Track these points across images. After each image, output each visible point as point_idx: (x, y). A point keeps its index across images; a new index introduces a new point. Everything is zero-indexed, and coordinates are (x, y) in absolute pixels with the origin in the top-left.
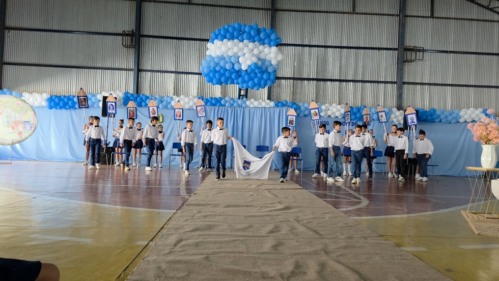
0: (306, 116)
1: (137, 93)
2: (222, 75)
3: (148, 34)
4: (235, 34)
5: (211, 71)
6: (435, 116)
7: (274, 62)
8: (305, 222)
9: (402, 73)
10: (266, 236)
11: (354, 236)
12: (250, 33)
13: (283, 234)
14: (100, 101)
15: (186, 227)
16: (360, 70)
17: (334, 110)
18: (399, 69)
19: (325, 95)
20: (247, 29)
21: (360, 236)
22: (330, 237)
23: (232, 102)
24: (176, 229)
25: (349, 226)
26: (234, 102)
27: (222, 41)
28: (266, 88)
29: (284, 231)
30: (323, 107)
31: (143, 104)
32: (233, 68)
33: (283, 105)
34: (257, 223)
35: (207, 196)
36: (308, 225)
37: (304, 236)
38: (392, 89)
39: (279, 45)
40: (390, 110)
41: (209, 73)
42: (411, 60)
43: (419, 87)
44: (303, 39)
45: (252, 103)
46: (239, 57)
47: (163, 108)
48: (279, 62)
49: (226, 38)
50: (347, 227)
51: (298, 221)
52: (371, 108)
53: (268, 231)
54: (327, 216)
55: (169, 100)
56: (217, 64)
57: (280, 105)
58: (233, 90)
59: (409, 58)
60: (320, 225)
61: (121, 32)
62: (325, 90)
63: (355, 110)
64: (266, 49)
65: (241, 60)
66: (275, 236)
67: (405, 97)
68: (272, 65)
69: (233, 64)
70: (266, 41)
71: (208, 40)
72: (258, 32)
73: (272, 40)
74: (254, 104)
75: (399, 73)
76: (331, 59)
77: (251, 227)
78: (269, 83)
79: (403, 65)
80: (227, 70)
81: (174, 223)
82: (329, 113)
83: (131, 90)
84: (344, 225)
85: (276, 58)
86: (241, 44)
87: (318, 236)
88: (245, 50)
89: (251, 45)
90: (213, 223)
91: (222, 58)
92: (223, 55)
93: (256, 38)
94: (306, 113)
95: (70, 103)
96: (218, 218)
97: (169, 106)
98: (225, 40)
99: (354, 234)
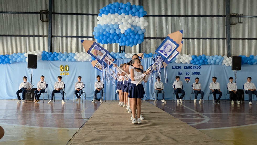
1: (51, 51)
3: (57, 12)
4: (116, 10)
5: (100, 35)
6: (253, 61)
7: (142, 28)
8: (166, 133)
9: (230, 32)
10: (140, 143)
11: (199, 141)
12: (125, 9)
13: (152, 141)
14: (26, 58)
15: (86, 139)
16: (201, 31)
17: (184, 58)
18: (227, 30)
20: (123, 6)
21: (203, 141)
22: (183, 142)
23: (115, 55)
24: (80, 140)
25: (196, 135)
26: (117, 55)
27: (107, 15)
28: (138, 45)
29: (152, 139)
30: (177, 57)
31: (55, 59)
32: (115, 32)
33: (150, 56)
34: (134, 135)
35: (100, 119)
36: (168, 135)
37: (165, 142)
38: (223, 43)
39: (145, 16)
40: (222, 57)
41: (99, 36)
42: (235, 23)
43: (241, 41)
44: (161, 11)
45: (128, 55)
46: (118, 25)
47: (69, 61)
48: (146, 28)
49: (109, 12)
50: (194, 135)
51: (162, 133)
52: (209, 56)
53: (142, 139)
54: (181, 129)
55: (72, 55)
56: (104, 30)
57: (147, 56)
58: (116, 47)
59: (234, 22)
60: (176, 135)
61: (40, 11)
63: (198, 58)
64: (137, 19)
65: (120, 27)
66: (146, 143)
67: (232, 48)
68: (141, 29)
69: (115, 30)
70: (137, 14)
71: (97, 15)
72: (131, 8)
73: (140, 13)
74: (130, 56)
75: (227, 32)
76: (181, 24)
77: (130, 137)
78: (139, 42)
79: (230, 27)
80: (111, 34)
81: (78, 136)
83: (47, 50)
84: (192, 135)
85: (143, 25)
86: (120, 17)
87: (175, 142)
88: (123, 20)
89: (126, 17)
90: (104, 136)
91: (107, 26)
92: (108, 24)
93: (130, 12)
95: (6, 60)
96: (107, 132)
97: (73, 60)
98: (109, 14)
99: (199, 140)
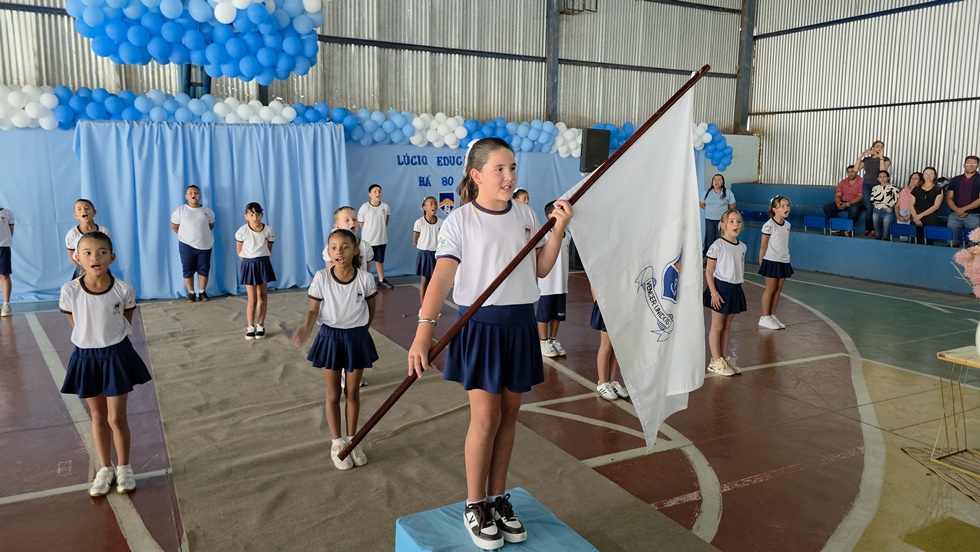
0: (375, 142)
2: (151, 34)
5: (107, 20)
7: (311, 4)
9: (557, 38)
17: (442, 130)
18: (550, 30)
19: (399, 84)
23: (168, 106)
26: (177, 105)
30: (417, 122)
32: (186, 14)
40: (554, 127)
41: (103, 26)
42: (573, 10)
45: (230, 109)
57: (309, 115)
59: (570, 5)
62: (399, 71)
68: (304, 12)
69: (185, 3)
74: (236, 114)
75: (552, 38)
78: (300, 65)
79: (558, 21)
80: (164, 19)
82: (431, 137)
94: (378, 136)
